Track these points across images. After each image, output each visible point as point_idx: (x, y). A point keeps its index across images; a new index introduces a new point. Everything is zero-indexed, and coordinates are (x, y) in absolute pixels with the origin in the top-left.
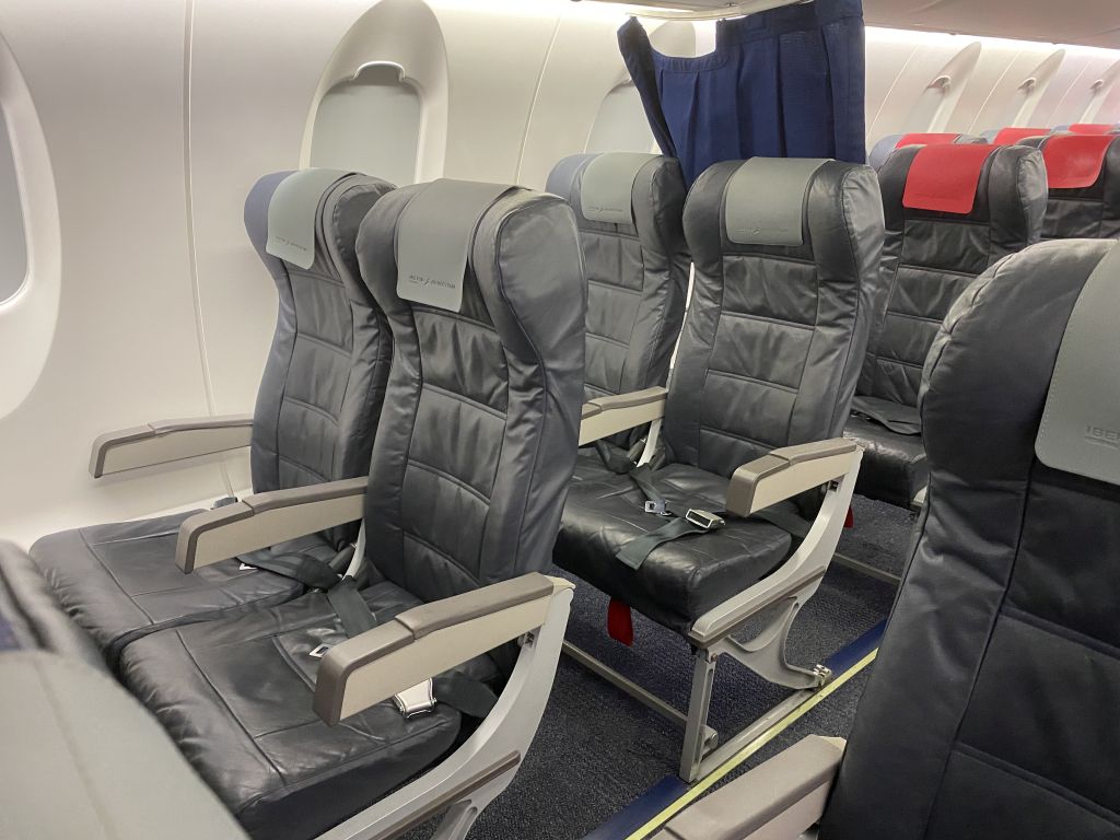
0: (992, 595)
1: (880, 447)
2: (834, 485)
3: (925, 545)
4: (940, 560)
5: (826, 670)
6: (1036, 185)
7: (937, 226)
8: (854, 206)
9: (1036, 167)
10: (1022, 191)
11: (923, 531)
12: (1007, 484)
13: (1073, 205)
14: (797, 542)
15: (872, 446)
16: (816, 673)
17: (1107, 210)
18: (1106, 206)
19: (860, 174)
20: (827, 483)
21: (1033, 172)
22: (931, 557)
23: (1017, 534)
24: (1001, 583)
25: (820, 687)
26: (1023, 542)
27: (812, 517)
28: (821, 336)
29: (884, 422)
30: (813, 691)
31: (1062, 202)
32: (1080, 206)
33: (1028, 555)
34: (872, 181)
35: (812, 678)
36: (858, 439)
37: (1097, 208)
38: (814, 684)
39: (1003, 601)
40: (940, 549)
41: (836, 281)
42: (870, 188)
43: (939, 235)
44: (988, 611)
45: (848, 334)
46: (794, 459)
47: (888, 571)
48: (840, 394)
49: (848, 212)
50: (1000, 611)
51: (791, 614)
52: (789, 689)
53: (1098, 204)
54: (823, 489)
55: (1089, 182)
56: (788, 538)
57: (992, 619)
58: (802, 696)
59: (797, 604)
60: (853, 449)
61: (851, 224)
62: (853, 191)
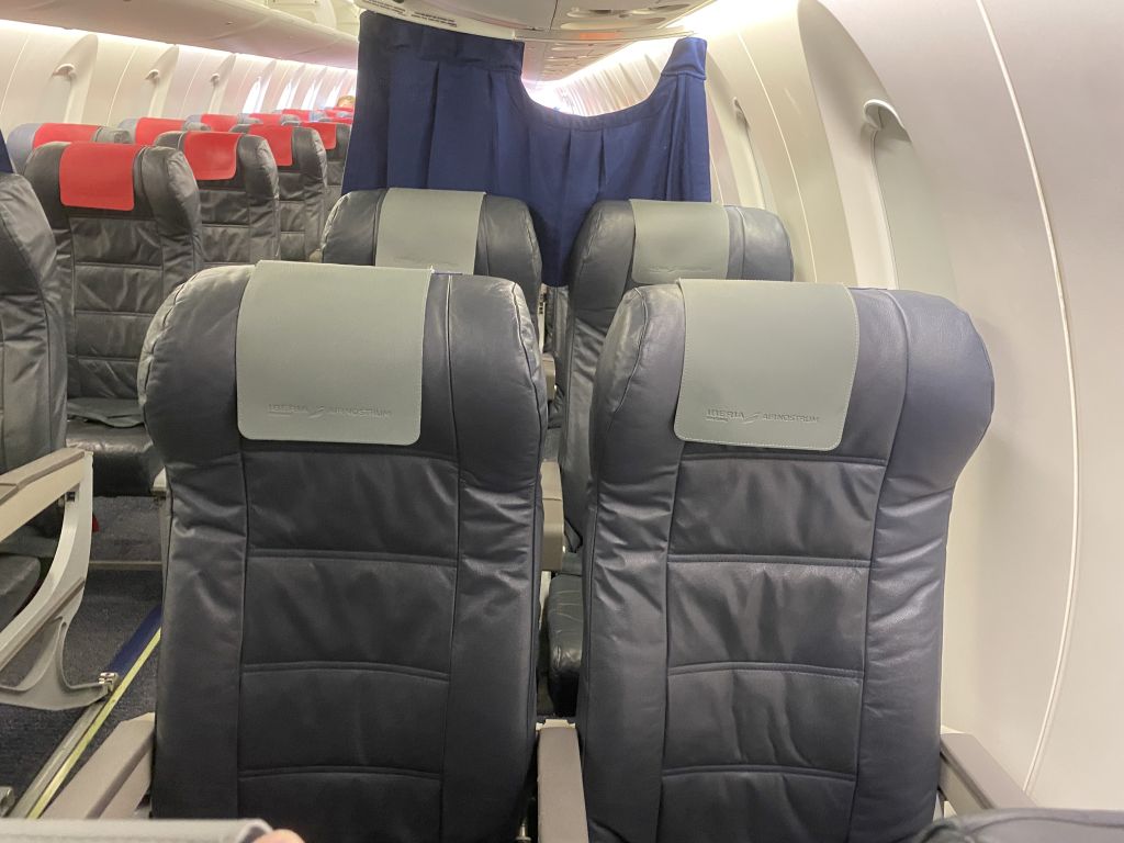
0: (238, 546)
1: (107, 446)
2: (71, 496)
3: (177, 524)
4: (192, 533)
5: (112, 674)
6: (186, 182)
7: (105, 223)
8: (14, 218)
9: (181, 166)
10: (176, 189)
11: (172, 513)
12: (226, 459)
13: (222, 194)
14: (46, 563)
15: (98, 447)
16: (102, 682)
17: (251, 198)
18: (249, 195)
19: (11, 185)
20: (63, 497)
21: (180, 171)
22: (184, 532)
23: (244, 494)
24: (241, 534)
25: (111, 693)
26: (250, 499)
27: (56, 534)
28: (13, 351)
29: (103, 419)
30: (103, 701)
31: (212, 192)
32: (228, 195)
33: (255, 507)
34: (27, 191)
35: (99, 688)
36: (81, 444)
37: (241, 196)
38: (104, 693)
39: (248, 547)
40: (190, 523)
41: (14, 294)
42: (26, 198)
43: (108, 230)
44: (238, 558)
45: (44, 345)
46: (21, 483)
47: (147, 559)
48: (52, 406)
49: (10, 224)
50: (247, 555)
51: (60, 636)
52: (79, 708)
53: (243, 193)
54: (60, 503)
55: (230, 174)
56: (36, 562)
57: (243, 563)
58: (94, 710)
59: (64, 624)
60: (81, 456)
61: (16, 236)
62: (8, 203)
